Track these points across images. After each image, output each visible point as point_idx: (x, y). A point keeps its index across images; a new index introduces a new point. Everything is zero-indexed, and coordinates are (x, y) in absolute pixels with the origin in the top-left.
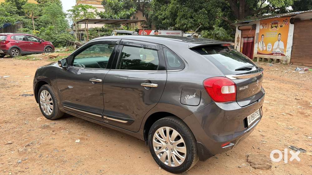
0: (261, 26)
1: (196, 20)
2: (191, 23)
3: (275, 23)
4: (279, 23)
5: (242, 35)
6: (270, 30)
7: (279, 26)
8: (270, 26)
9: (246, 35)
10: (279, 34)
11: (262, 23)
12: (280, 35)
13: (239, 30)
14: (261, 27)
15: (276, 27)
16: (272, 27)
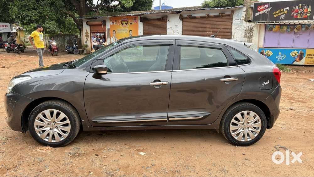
0: (111, 22)
1: (41, 12)
2: (36, 15)
3: (125, 21)
4: (129, 21)
5: (90, 30)
6: (121, 26)
7: (129, 23)
8: (120, 23)
9: (96, 30)
10: (130, 30)
11: (112, 19)
12: (131, 32)
13: (88, 25)
14: (112, 24)
15: (126, 24)
16: (122, 24)
